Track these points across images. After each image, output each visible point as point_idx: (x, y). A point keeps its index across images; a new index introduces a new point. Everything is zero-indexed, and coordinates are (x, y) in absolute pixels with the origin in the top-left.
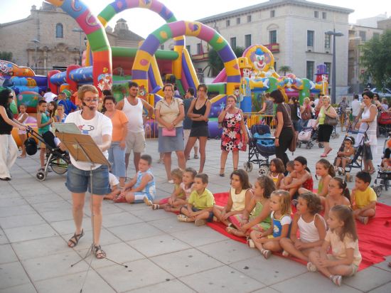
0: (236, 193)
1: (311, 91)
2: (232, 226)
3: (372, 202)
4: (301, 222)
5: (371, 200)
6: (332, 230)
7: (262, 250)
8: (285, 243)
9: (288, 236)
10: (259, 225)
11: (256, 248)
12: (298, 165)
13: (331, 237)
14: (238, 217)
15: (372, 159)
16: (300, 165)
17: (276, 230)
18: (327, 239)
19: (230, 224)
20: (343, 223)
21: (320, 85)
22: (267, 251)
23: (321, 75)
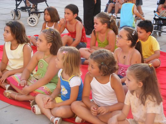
0: (12, 49)
2: (11, 88)
3: (155, 52)
4: (95, 83)
5: (155, 50)
6: (132, 92)
7: (51, 117)
8: (78, 107)
9: (79, 98)
10: (45, 87)
11: (43, 114)
13: (131, 100)
14: (17, 77)
15: (142, 4)
16: (71, 13)
17: (64, 92)
18: (126, 103)
19: (7, 86)
20: (142, 84)
22: (58, 119)
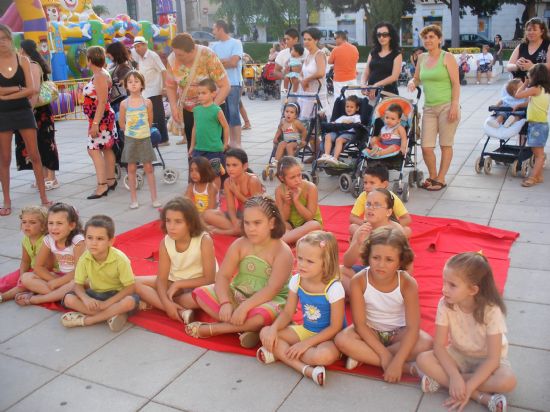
1: (155, 39)
7: (304, 368)
11: (278, 361)
12: (234, 165)
21: (166, 30)
23: (166, 14)
